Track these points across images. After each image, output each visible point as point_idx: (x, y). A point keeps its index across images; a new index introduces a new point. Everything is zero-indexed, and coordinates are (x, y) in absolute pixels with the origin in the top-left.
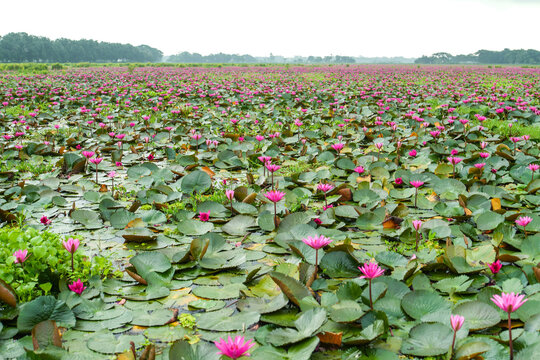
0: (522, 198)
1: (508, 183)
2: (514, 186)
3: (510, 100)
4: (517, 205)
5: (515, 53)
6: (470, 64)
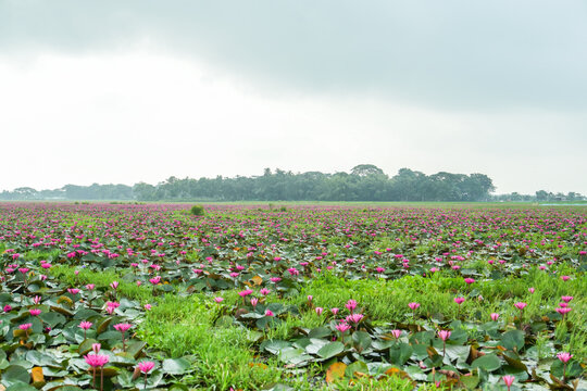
0: (71, 363)
1: (59, 345)
2: (66, 348)
3: (87, 242)
4: (63, 373)
5: (105, 187)
6: (57, 199)
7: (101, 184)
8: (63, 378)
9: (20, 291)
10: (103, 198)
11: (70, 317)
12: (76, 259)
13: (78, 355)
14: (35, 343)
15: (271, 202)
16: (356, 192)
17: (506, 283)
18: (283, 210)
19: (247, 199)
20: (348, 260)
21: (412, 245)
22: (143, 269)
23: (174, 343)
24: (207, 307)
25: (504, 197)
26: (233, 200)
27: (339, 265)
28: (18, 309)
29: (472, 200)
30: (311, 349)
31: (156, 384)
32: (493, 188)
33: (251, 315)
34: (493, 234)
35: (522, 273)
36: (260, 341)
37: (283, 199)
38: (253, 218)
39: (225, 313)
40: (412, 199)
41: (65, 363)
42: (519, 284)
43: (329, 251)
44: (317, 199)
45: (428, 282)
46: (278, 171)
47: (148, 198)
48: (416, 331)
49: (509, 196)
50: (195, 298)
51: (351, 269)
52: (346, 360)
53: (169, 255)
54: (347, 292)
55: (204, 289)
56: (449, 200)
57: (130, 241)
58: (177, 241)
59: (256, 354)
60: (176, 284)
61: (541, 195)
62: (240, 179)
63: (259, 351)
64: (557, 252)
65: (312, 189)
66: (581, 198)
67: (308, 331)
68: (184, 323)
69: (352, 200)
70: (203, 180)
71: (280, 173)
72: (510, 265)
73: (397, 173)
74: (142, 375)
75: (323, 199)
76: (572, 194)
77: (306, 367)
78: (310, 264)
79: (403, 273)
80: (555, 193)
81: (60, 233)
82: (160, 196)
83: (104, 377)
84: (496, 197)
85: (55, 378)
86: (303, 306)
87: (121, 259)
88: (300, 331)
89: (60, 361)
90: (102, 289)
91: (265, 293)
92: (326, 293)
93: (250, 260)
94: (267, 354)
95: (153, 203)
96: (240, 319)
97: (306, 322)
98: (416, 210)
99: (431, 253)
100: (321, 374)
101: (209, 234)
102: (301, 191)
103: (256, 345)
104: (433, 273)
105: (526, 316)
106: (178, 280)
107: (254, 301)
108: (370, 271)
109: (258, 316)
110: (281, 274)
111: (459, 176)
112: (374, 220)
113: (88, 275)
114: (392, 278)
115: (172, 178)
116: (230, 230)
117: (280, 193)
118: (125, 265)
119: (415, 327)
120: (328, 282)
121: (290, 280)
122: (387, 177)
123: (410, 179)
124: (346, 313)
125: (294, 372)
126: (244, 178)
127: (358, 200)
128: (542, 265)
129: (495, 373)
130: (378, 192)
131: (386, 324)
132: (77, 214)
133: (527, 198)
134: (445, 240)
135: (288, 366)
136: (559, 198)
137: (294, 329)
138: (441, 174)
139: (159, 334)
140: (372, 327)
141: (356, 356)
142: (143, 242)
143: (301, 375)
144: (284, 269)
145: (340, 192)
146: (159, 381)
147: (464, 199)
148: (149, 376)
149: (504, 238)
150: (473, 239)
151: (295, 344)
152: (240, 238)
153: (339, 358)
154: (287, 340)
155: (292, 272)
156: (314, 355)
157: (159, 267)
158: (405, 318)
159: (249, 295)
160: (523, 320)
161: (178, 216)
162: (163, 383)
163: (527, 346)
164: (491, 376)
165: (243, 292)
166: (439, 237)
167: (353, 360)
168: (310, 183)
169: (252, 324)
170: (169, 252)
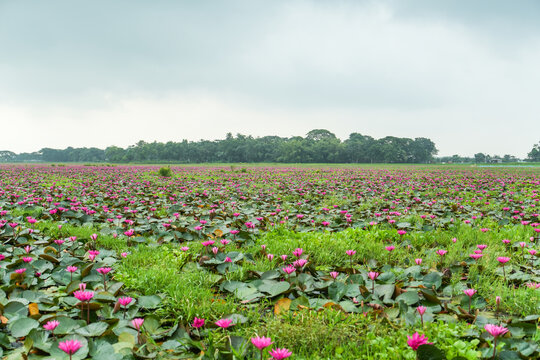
7: (75, 148)
8: (55, 312)
9: (11, 243)
10: (77, 160)
11: (57, 264)
12: (58, 215)
13: (65, 294)
14: (29, 285)
15: (232, 164)
16: (311, 154)
17: (436, 235)
18: (244, 171)
19: (210, 161)
20: (299, 215)
21: (358, 203)
22: (118, 223)
23: (148, 283)
24: (175, 255)
25: (446, 160)
26: (198, 163)
27: (292, 220)
28: (11, 258)
29: (416, 162)
30: (263, 288)
31: (133, 316)
32: (436, 151)
33: (213, 261)
34: (431, 193)
35: (451, 226)
36: (220, 282)
37: (244, 161)
38: (216, 179)
39: (190, 260)
40: (362, 161)
41: (56, 300)
42: (445, 235)
43: (283, 208)
44: (275, 161)
45: (367, 234)
46: (239, 135)
47: (119, 161)
48: (352, 273)
49: (451, 159)
50: (165, 248)
51: (301, 224)
52: (291, 296)
53: (140, 212)
54: (295, 242)
55: (172, 240)
56: (396, 162)
57: (105, 199)
58: (147, 199)
59: (216, 293)
60: (148, 236)
61: (480, 158)
62: (204, 143)
63: (219, 290)
64: (485, 209)
65: (271, 152)
66: (515, 160)
67: (260, 274)
68: (155, 268)
69: (307, 162)
70: (170, 144)
71: (241, 137)
72: (441, 219)
73: (348, 138)
74: (122, 309)
75: (281, 161)
76: (507, 157)
77: (258, 302)
78: (265, 219)
79: (347, 226)
80: (492, 155)
81: (40, 193)
82: (130, 159)
83: (91, 310)
84: (438, 160)
85: (48, 313)
86: (257, 254)
87: (97, 215)
88: (254, 274)
89: (52, 299)
90: (84, 241)
91: (225, 243)
92: (278, 244)
93: (212, 216)
94: (225, 292)
95: (124, 165)
96: (204, 265)
97: (259, 266)
98: (365, 172)
99: (373, 209)
100: (270, 307)
101: (175, 193)
102: (260, 154)
103: (216, 286)
104: (371, 226)
105: (447, 262)
106: (149, 233)
107: (215, 250)
108: (317, 225)
109: (219, 262)
110: (239, 228)
111: (405, 140)
112: (324, 181)
113: (69, 228)
114: (335, 231)
115: (141, 142)
116: (195, 190)
117: (241, 155)
118: (102, 220)
119: (351, 270)
120: (280, 234)
121: (248, 233)
122: (339, 141)
123: (359, 142)
124: (294, 260)
125: (248, 306)
126: (208, 142)
127: (312, 162)
128: (469, 220)
129: (414, 306)
130: (331, 154)
131: (327, 268)
132: (54, 176)
133: (467, 160)
134: (388, 198)
135: (244, 302)
136: (496, 160)
137: (249, 272)
138: (388, 138)
139: (134, 277)
140: (315, 271)
141: (300, 293)
142: (117, 200)
143: (253, 309)
144: (243, 223)
145: (296, 155)
146: (135, 313)
147: (409, 161)
148: (127, 310)
149: (440, 196)
150: (412, 198)
151: (250, 285)
152: (204, 197)
153: (286, 295)
154: (243, 281)
155: (249, 226)
156: (265, 293)
157: (132, 222)
158: (344, 264)
159: (211, 245)
160: (443, 264)
161: (147, 177)
162: (139, 315)
163: (444, 285)
164: (410, 308)
165: (206, 242)
166: (383, 195)
167: (297, 296)
168: (269, 147)
169: (213, 268)
170: (140, 209)
